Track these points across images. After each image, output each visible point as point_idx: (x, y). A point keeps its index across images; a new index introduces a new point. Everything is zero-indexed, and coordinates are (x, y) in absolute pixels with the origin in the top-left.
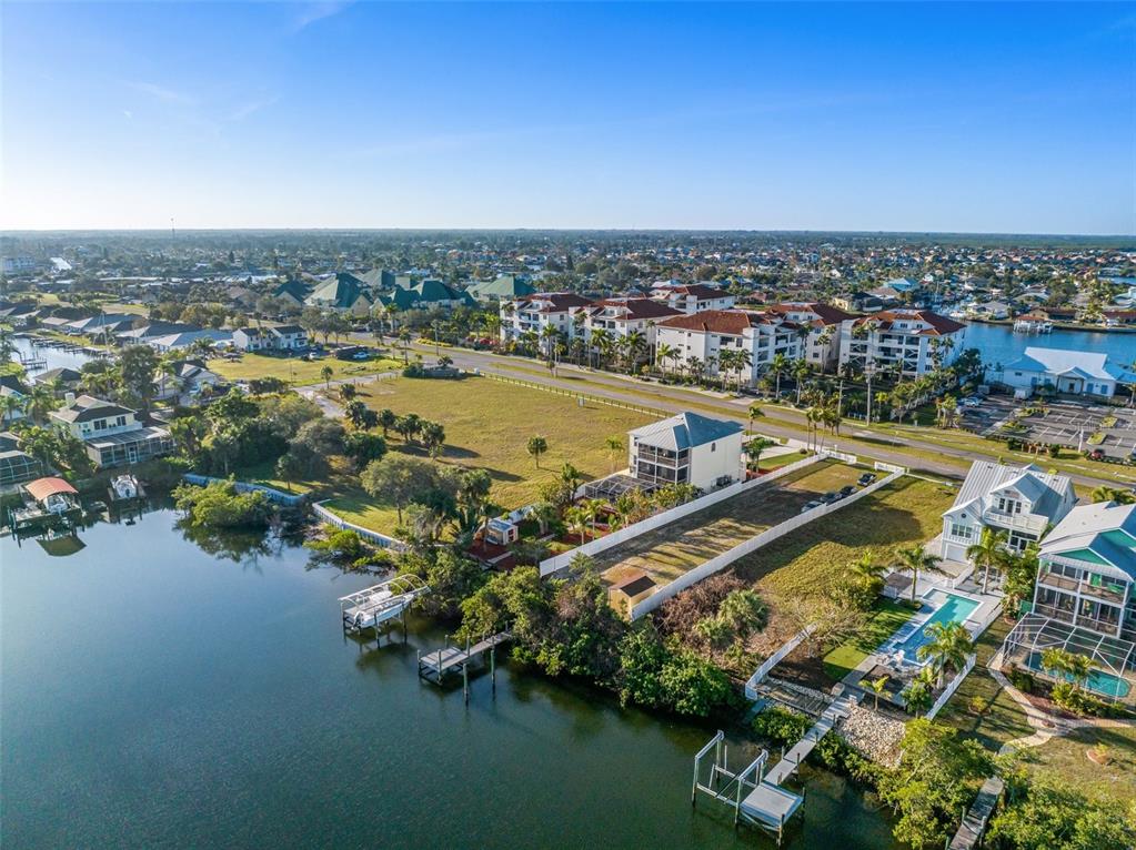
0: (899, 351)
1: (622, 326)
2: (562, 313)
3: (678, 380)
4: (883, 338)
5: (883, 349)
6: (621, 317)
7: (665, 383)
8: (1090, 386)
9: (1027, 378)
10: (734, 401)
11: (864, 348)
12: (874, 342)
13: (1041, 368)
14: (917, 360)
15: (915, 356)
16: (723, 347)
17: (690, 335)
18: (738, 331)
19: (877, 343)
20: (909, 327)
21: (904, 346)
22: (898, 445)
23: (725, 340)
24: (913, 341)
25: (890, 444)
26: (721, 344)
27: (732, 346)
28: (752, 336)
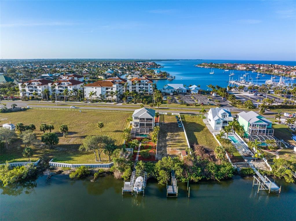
0: (144, 87)
1: (70, 87)
2: (45, 85)
3: (97, 101)
4: (139, 85)
5: (139, 87)
6: (69, 85)
7: (93, 102)
8: (182, 91)
9: (170, 90)
10: (117, 104)
11: (135, 88)
12: (137, 86)
13: (172, 88)
14: (148, 89)
15: (148, 88)
16: (107, 91)
17: (96, 88)
18: (111, 86)
19: (139, 86)
20: (144, 81)
21: (145, 86)
22: (168, 109)
23: (107, 89)
24: (147, 85)
25: (166, 109)
26: (106, 90)
27: (109, 90)
28: (116, 87)
